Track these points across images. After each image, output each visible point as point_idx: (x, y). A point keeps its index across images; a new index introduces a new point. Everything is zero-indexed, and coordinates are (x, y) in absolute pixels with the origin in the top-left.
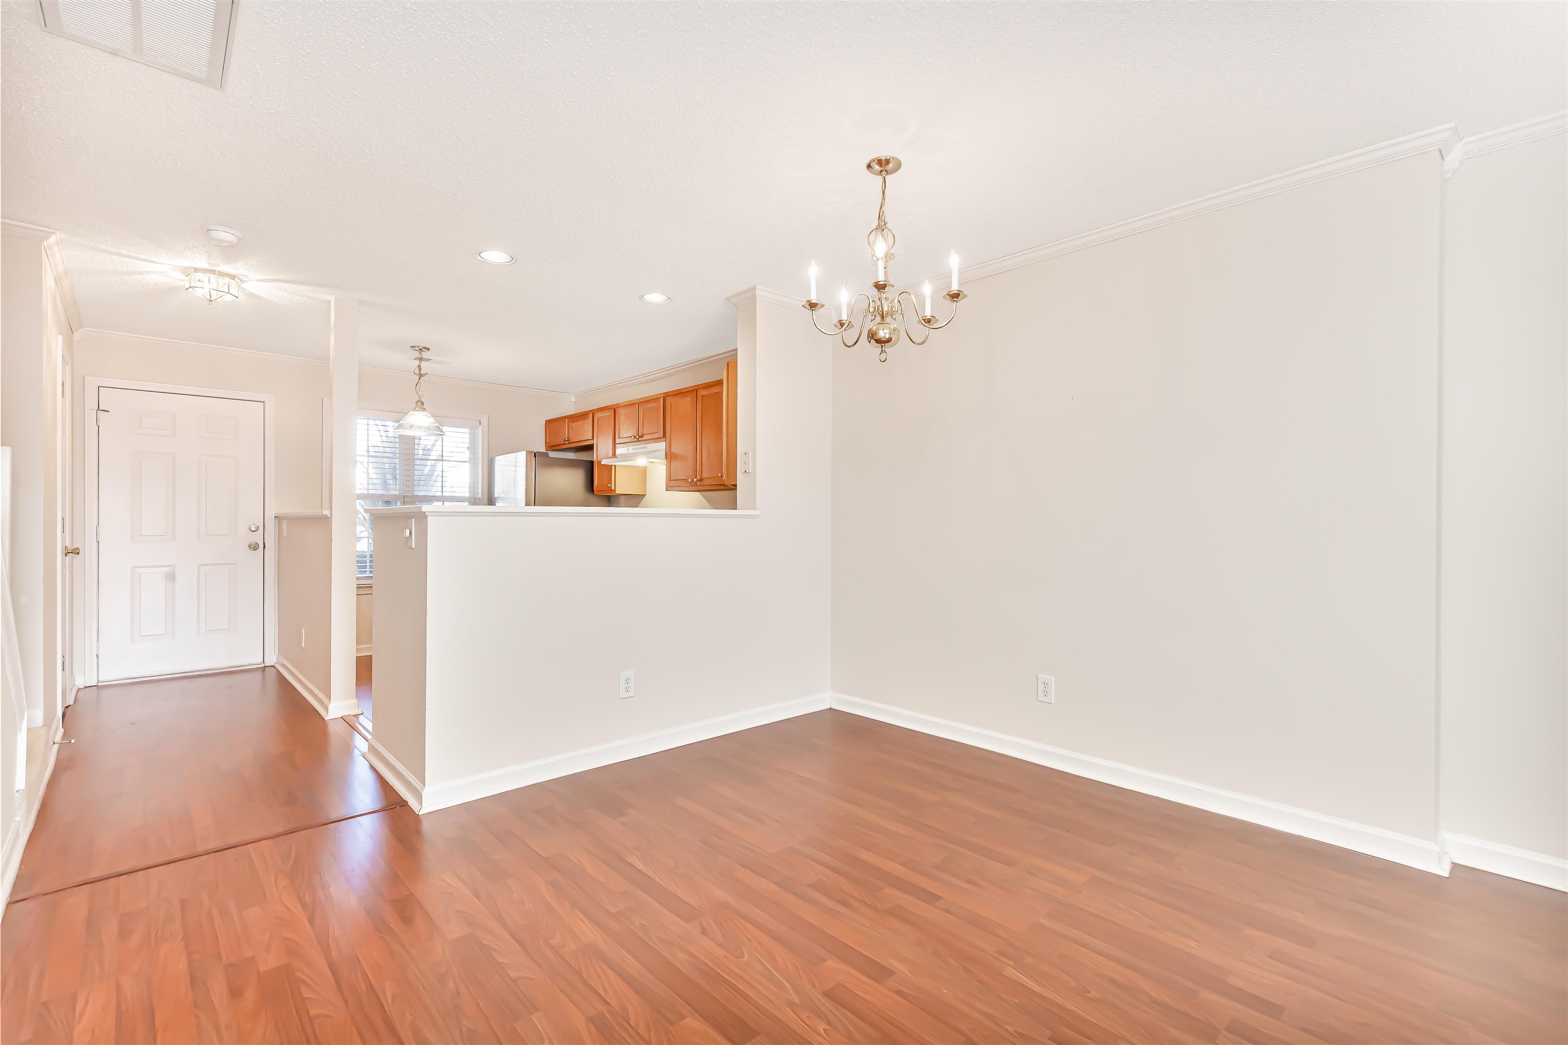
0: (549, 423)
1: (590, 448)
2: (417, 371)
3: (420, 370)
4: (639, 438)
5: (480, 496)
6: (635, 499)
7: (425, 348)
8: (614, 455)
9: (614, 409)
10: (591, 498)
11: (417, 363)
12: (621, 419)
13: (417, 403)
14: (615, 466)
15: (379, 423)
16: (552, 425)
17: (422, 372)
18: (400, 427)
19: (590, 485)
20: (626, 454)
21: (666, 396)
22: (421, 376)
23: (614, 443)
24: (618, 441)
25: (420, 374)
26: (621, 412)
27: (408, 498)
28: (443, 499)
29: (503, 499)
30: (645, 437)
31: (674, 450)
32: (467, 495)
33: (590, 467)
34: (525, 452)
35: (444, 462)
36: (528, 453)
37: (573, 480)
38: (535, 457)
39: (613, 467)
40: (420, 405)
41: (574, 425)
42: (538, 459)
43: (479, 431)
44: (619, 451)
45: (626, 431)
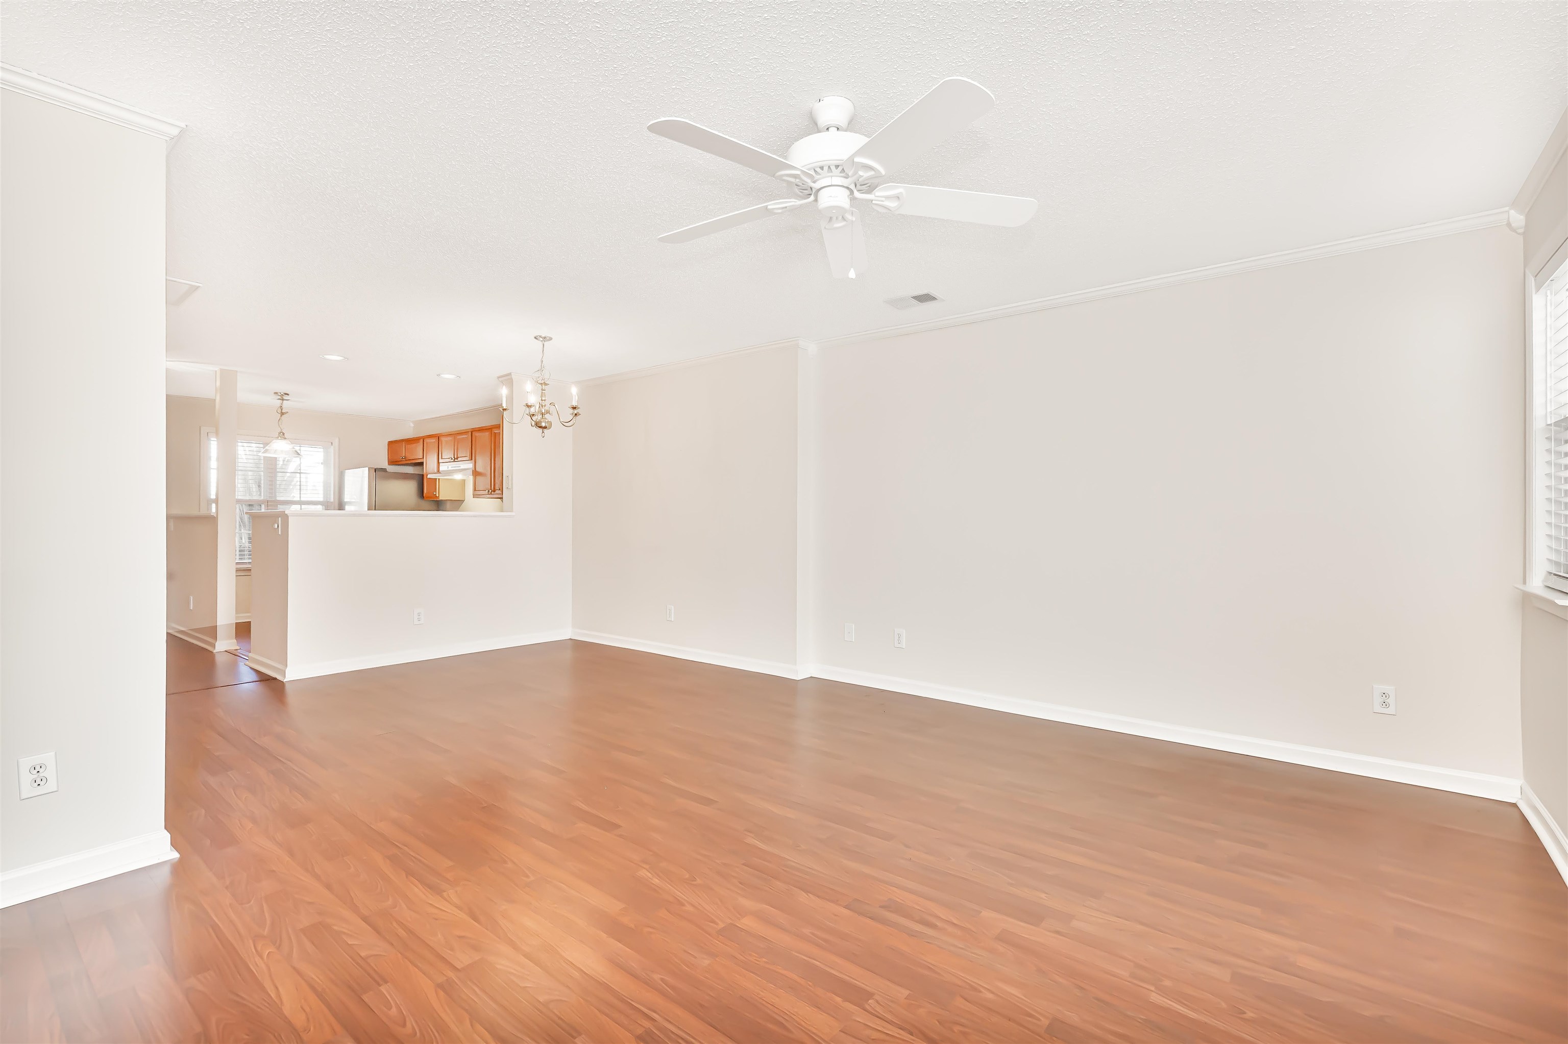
0: (390, 443)
1: (421, 464)
2: (279, 411)
3: (282, 410)
4: (455, 459)
5: (332, 500)
6: (457, 504)
7: (286, 394)
8: (438, 471)
9: (438, 437)
10: (423, 503)
11: (280, 401)
12: (443, 445)
13: (279, 433)
14: (439, 479)
15: (245, 444)
16: (393, 445)
17: (283, 411)
18: (266, 451)
19: (421, 493)
20: (447, 471)
21: (473, 431)
22: (282, 414)
23: (439, 463)
24: (441, 461)
25: (282, 412)
26: (443, 439)
27: (271, 503)
28: (301, 503)
29: (350, 503)
30: (459, 459)
31: (479, 469)
32: (321, 499)
33: (421, 479)
34: (367, 468)
35: (302, 474)
36: (369, 469)
37: (408, 489)
38: (375, 472)
39: (438, 480)
40: (282, 435)
41: (409, 446)
42: (378, 472)
43: (332, 450)
44: (443, 468)
45: (447, 454)
